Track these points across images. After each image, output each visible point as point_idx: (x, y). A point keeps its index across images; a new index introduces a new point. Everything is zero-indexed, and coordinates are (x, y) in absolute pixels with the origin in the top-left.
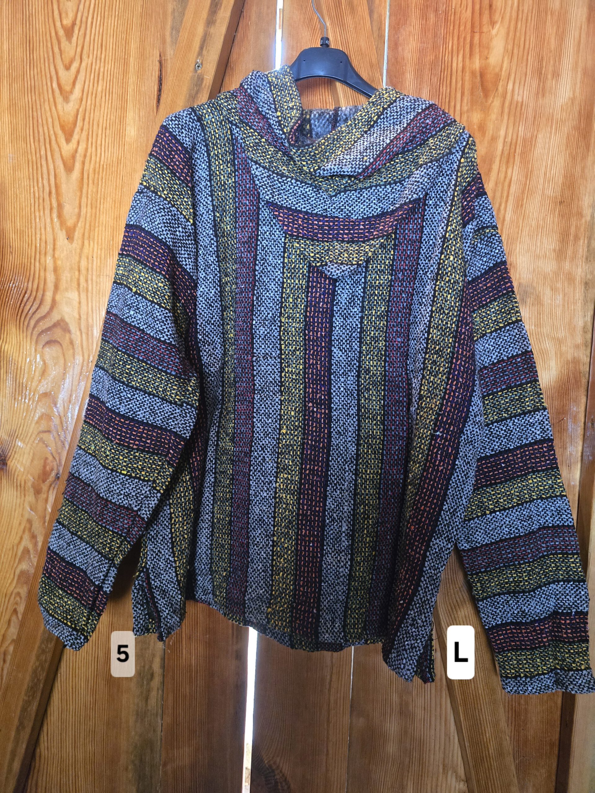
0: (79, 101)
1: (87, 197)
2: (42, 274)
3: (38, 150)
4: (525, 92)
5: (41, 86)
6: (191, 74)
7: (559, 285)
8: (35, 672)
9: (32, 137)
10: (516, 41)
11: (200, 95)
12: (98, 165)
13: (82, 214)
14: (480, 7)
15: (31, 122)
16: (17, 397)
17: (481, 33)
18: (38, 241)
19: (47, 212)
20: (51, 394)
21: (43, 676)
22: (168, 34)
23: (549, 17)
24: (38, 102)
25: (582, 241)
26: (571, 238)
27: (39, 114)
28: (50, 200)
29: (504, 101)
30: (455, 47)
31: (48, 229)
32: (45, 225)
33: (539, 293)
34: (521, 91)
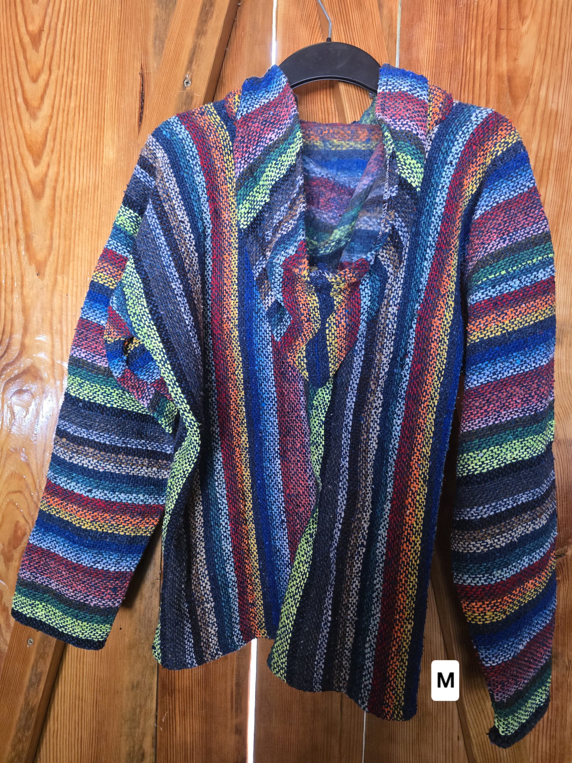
0: (48, 119)
2: (9, 315)
3: (1, 174)
4: (560, 99)
5: (3, 99)
6: (178, 91)
10: (550, 38)
13: (54, 246)
17: (509, 30)
19: (13, 243)
20: (21, 450)
22: (150, 43)
28: (17, 231)
29: (536, 109)
30: (478, 47)
31: (15, 263)
32: (11, 258)
34: (556, 98)
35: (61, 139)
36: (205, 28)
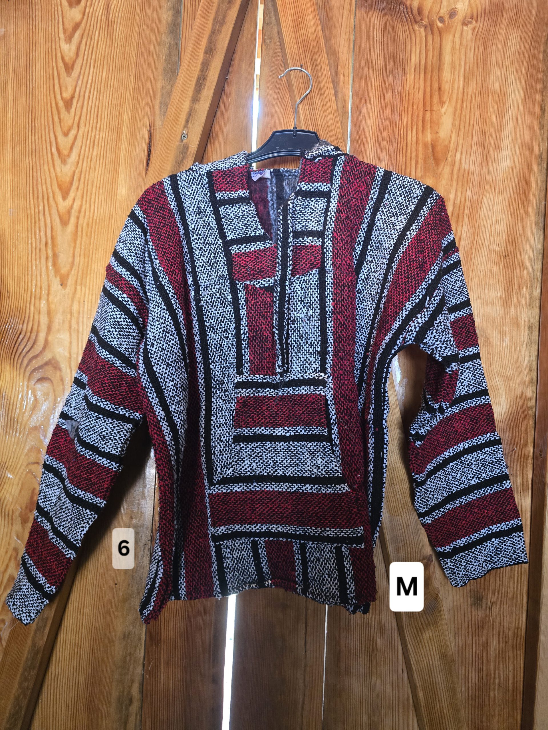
0: (75, 164)
1: (81, 248)
2: (36, 317)
3: (36, 206)
4: (471, 162)
5: (41, 149)
6: (177, 143)
7: (506, 329)
8: (17, 699)
9: (31, 195)
10: (462, 118)
11: (185, 162)
12: (91, 220)
13: (75, 263)
14: (431, 90)
15: (31, 181)
16: (8, 430)
17: (432, 111)
18: (34, 287)
19: (43, 260)
20: (40, 427)
21: (24, 704)
22: (157, 107)
23: (490, 98)
24: (38, 164)
25: (525, 290)
26: (515, 287)
27: (39, 174)
28: (46, 250)
29: (453, 169)
30: (409, 123)
31: (43, 276)
32: (41, 272)
33: (489, 335)
34: (468, 160)
35: (85, 180)
36: (199, 96)
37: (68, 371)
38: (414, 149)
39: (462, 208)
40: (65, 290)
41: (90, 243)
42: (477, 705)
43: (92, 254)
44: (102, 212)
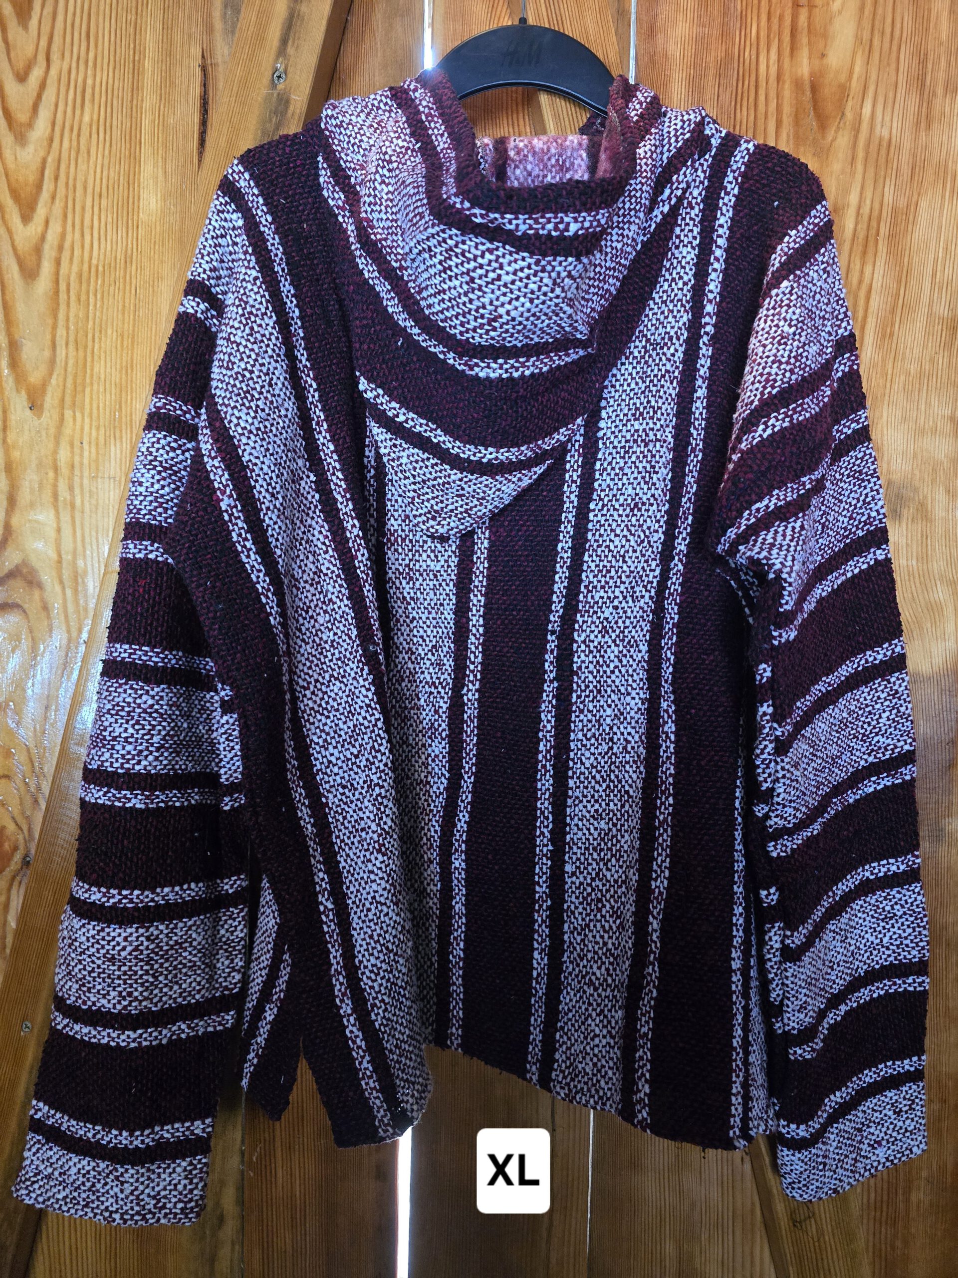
0: (45, 143)
1: (68, 328)
6: (264, 92)
10: (877, 23)
12: (86, 266)
13: (58, 360)
17: (811, 7)
20: (7, 705)
22: (217, 13)
29: (856, 137)
30: (763, 34)
33: (925, 497)
34: (887, 118)
35: (68, 177)
37: (58, 588)
38: (773, 94)
39: (874, 224)
40: (39, 417)
41: (88, 317)
42: (884, 1219)
43: (94, 341)
44: (109, 248)
